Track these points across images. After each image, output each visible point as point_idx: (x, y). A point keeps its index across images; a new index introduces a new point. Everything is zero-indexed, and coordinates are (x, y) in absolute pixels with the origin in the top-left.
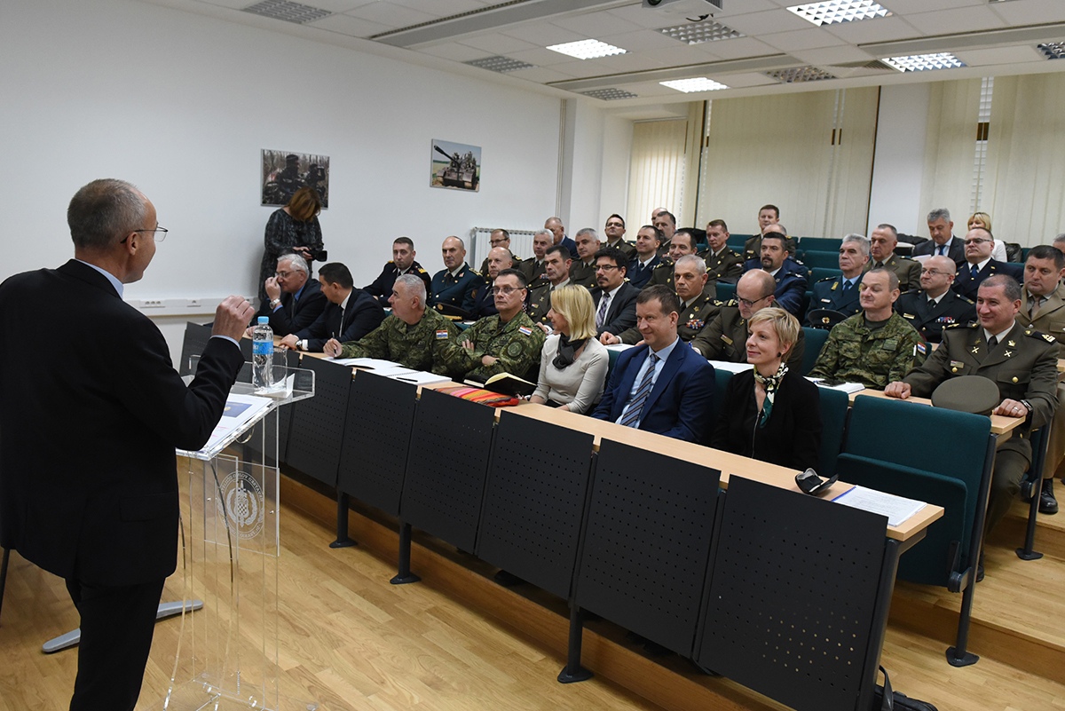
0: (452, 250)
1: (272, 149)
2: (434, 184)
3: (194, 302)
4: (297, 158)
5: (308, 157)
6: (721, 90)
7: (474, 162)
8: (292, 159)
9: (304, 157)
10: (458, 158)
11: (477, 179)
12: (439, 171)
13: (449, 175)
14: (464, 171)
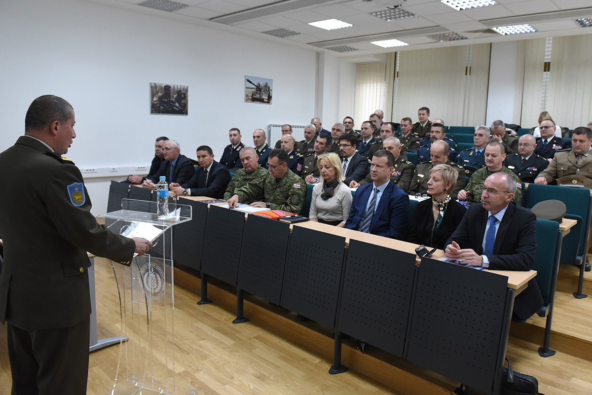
0: (258, 137)
1: (156, 82)
2: (247, 100)
3: (114, 169)
4: (170, 87)
5: (176, 86)
6: (405, 46)
7: (269, 88)
8: (167, 88)
9: (174, 86)
10: (260, 86)
11: (271, 97)
12: (249, 93)
13: (255, 95)
14: (263, 93)
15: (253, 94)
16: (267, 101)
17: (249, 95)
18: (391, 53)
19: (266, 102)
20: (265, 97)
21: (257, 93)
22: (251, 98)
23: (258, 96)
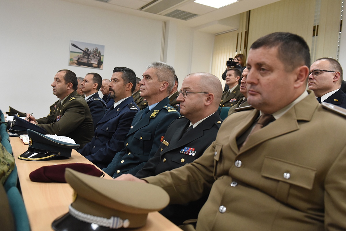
2: (71, 64)
7: (100, 53)
10: (88, 50)
11: (102, 62)
12: (74, 57)
13: (81, 60)
14: (92, 58)
15: (79, 59)
16: (97, 66)
17: (73, 59)
18: (243, 13)
19: (95, 67)
20: (95, 62)
21: (83, 57)
22: (76, 62)
23: (85, 61)
